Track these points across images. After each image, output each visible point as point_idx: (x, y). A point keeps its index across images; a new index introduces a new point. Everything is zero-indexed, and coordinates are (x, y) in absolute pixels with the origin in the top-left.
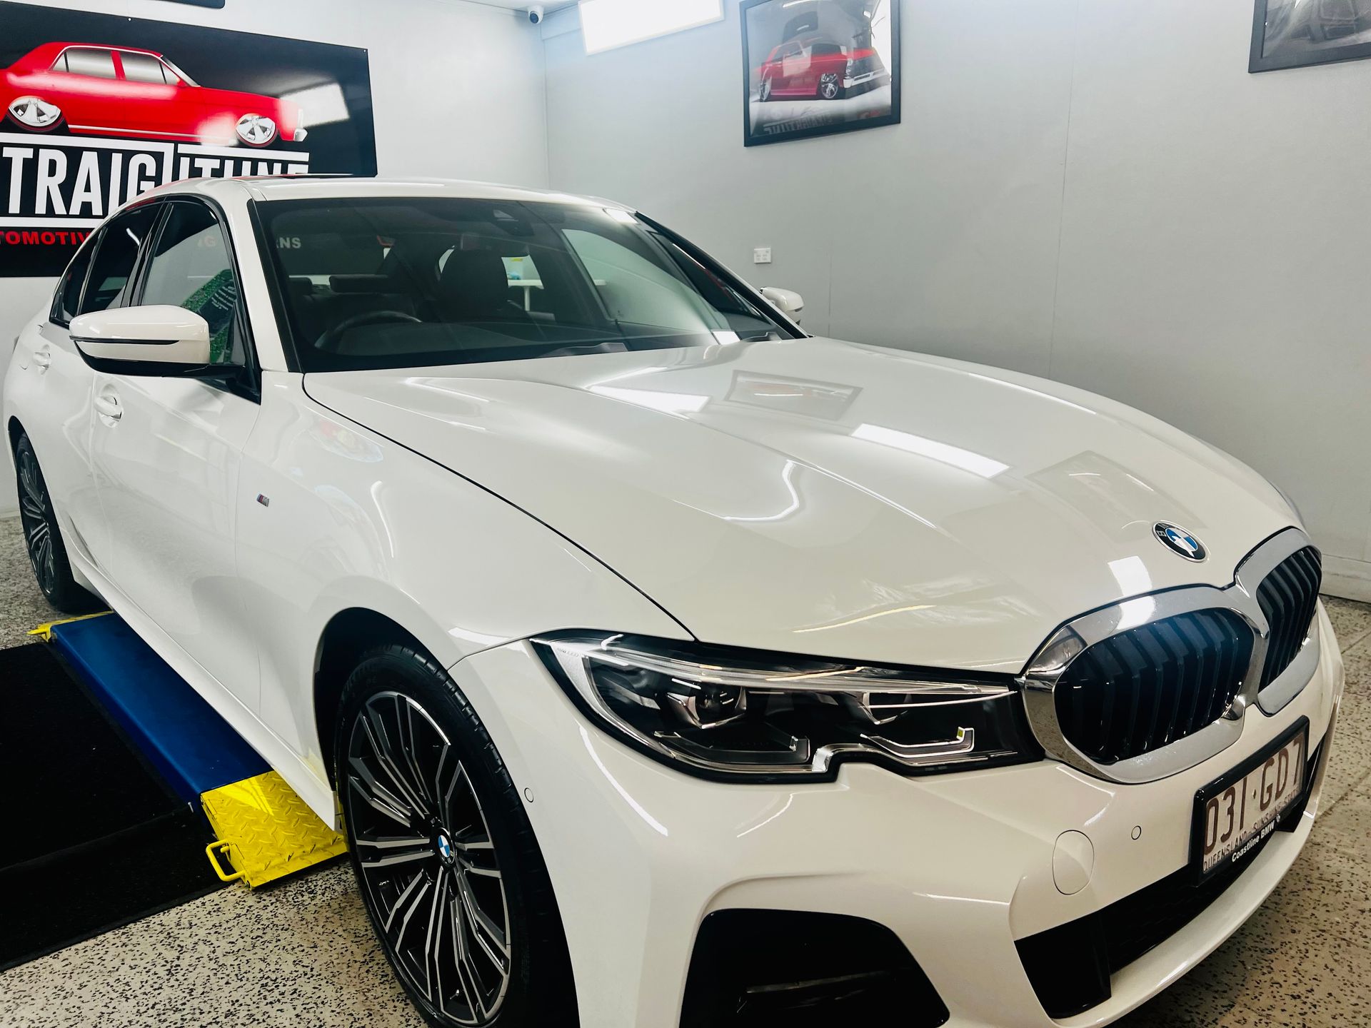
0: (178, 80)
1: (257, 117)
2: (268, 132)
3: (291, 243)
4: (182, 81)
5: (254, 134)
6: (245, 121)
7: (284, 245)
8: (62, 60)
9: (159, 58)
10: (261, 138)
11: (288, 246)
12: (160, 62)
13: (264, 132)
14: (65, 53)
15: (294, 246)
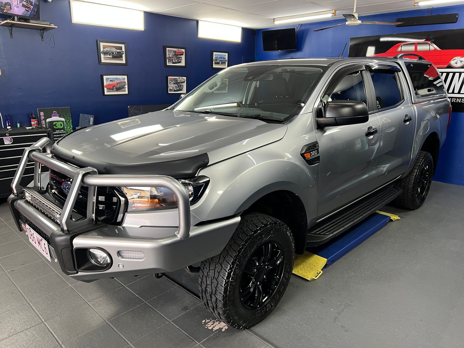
0: (434, 48)
1: (460, 57)
2: (463, 62)
3: (461, 100)
4: (435, 49)
5: (457, 64)
6: (455, 59)
7: (458, 101)
8: (400, 48)
9: (430, 43)
10: (459, 65)
11: (460, 102)
12: (430, 44)
13: (461, 62)
14: (401, 46)
15: (462, 102)
